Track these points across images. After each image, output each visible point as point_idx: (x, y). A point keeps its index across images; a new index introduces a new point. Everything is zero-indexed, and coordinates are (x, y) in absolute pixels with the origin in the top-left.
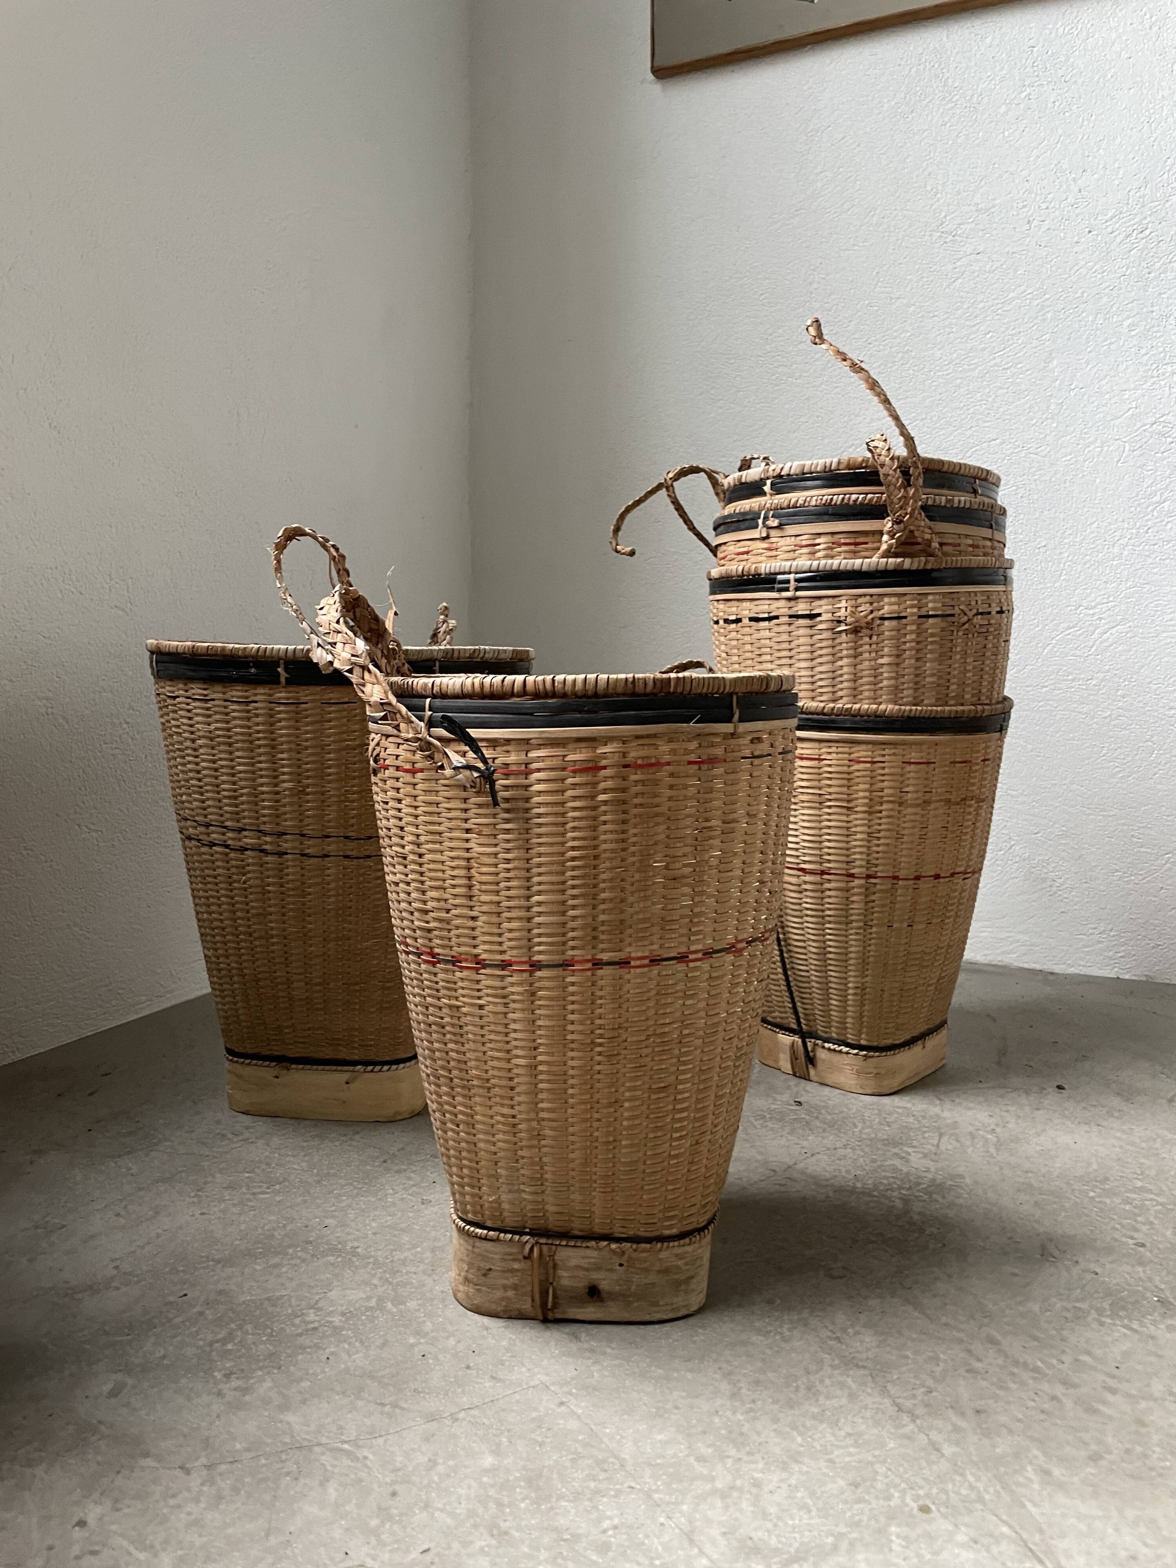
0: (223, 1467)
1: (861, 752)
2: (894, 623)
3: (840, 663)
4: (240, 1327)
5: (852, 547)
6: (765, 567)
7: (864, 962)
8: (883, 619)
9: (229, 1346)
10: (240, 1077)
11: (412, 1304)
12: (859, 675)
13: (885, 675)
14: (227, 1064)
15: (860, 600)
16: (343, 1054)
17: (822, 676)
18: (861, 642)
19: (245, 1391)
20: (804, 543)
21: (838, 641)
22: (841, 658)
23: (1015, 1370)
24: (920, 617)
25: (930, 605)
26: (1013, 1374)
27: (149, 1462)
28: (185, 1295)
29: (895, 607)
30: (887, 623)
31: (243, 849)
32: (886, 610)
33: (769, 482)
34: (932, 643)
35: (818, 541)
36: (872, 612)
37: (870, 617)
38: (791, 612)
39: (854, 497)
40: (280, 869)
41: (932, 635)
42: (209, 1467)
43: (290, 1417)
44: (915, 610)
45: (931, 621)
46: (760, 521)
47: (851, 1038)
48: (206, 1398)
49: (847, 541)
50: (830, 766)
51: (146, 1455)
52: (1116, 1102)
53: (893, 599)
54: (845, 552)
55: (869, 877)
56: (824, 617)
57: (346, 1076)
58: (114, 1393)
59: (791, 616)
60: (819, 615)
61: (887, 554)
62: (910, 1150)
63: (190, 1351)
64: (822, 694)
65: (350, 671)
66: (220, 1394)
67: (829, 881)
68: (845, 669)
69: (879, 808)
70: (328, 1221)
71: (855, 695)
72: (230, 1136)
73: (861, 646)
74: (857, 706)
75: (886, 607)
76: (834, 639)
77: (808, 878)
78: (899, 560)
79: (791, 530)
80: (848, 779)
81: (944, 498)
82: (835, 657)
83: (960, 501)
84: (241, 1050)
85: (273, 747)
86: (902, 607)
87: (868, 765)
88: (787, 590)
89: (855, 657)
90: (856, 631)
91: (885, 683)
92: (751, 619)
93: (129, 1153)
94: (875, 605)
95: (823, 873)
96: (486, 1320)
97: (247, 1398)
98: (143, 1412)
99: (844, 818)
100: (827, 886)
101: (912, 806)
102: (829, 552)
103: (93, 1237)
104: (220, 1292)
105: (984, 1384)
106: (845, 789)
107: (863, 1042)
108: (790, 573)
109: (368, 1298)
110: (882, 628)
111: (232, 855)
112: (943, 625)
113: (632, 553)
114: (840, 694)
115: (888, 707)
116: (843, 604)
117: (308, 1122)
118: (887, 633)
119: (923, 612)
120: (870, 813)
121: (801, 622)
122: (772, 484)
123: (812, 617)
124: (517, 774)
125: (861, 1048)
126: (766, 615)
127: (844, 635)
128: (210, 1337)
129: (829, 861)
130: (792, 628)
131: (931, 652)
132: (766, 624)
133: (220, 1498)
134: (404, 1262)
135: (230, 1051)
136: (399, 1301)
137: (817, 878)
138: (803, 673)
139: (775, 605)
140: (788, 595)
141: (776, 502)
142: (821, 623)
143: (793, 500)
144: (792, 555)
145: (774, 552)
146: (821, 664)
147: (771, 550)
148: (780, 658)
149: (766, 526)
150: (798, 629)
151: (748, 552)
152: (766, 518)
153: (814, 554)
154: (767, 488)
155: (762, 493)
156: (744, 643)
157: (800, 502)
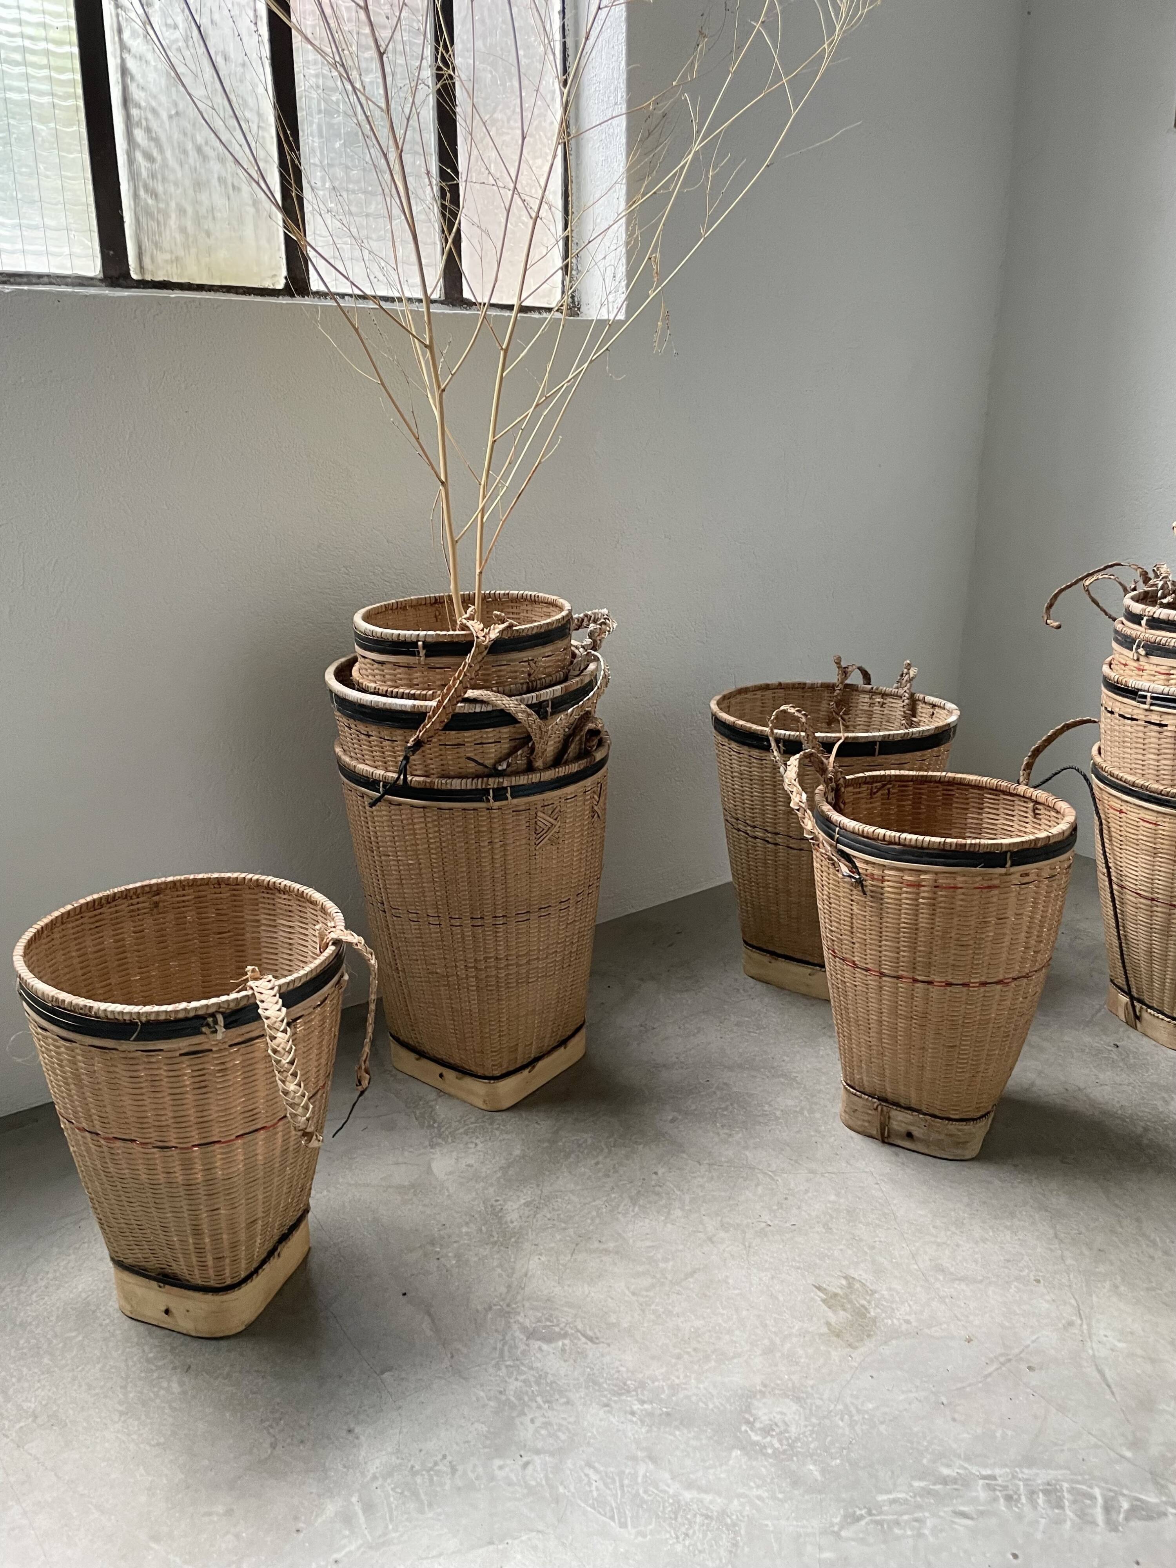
0: (716, 1167)
4: (732, 1105)
6: (1133, 682)
9: (725, 1113)
10: (750, 957)
14: (743, 948)
16: (809, 958)
17: (1166, 767)
19: (730, 1135)
20: (1163, 671)
27: (685, 1156)
31: (756, 838)
33: (1145, 618)
35: (1172, 672)
38: (1147, 719)
40: (776, 853)
42: (709, 1164)
43: (747, 1153)
46: (1135, 647)
47: (1167, 1011)
48: (711, 1134)
50: (1163, 830)
51: (684, 1152)
56: (1169, 728)
57: (809, 971)
58: (673, 1120)
59: (1146, 722)
60: (1166, 725)
63: (707, 1110)
64: (1164, 779)
65: (798, 810)
66: (718, 1134)
67: (1157, 906)
70: (785, 1058)
72: (741, 991)
77: (1143, 900)
79: (1154, 659)
84: (750, 942)
85: (775, 786)
88: (1145, 703)
92: (1120, 715)
93: (687, 991)
95: (1153, 900)
96: (853, 1134)
97: (730, 1140)
98: (684, 1133)
99: (1171, 867)
100: (1155, 908)
103: (667, 1038)
104: (725, 1084)
106: (1173, 848)
108: (1148, 691)
109: (796, 1106)
111: (750, 839)
113: (1059, 627)
117: (786, 992)
121: (1153, 727)
122: (1147, 620)
123: (1161, 725)
124: (878, 880)
126: (1129, 716)
128: (717, 1106)
129: (1158, 893)
130: (1147, 729)
132: (1129, 722)
133: (712, 1178)
134: (820, 1091)
135: (745, 942)
136: (811, 1111)
137: (1149, 902)
138: (1152, 762)
139: (1136, 711)
140: (1146, 707)
141: (1147, 635)
142: (1167, 731)
143: (1159, 638)
144: (1153, 678)
145: (1141, 673)
146: (1165, 759)
147: (1139, 669)
148: (1136, 748)
149: (1137, 652)
150: (1151, 730)
151: (1125, 665)
152: (1138, 647)
153: (1168, 680)
154: (1143, 622)
155: (1140, 624)
156: (1115, 730)
157: (1163, 641)
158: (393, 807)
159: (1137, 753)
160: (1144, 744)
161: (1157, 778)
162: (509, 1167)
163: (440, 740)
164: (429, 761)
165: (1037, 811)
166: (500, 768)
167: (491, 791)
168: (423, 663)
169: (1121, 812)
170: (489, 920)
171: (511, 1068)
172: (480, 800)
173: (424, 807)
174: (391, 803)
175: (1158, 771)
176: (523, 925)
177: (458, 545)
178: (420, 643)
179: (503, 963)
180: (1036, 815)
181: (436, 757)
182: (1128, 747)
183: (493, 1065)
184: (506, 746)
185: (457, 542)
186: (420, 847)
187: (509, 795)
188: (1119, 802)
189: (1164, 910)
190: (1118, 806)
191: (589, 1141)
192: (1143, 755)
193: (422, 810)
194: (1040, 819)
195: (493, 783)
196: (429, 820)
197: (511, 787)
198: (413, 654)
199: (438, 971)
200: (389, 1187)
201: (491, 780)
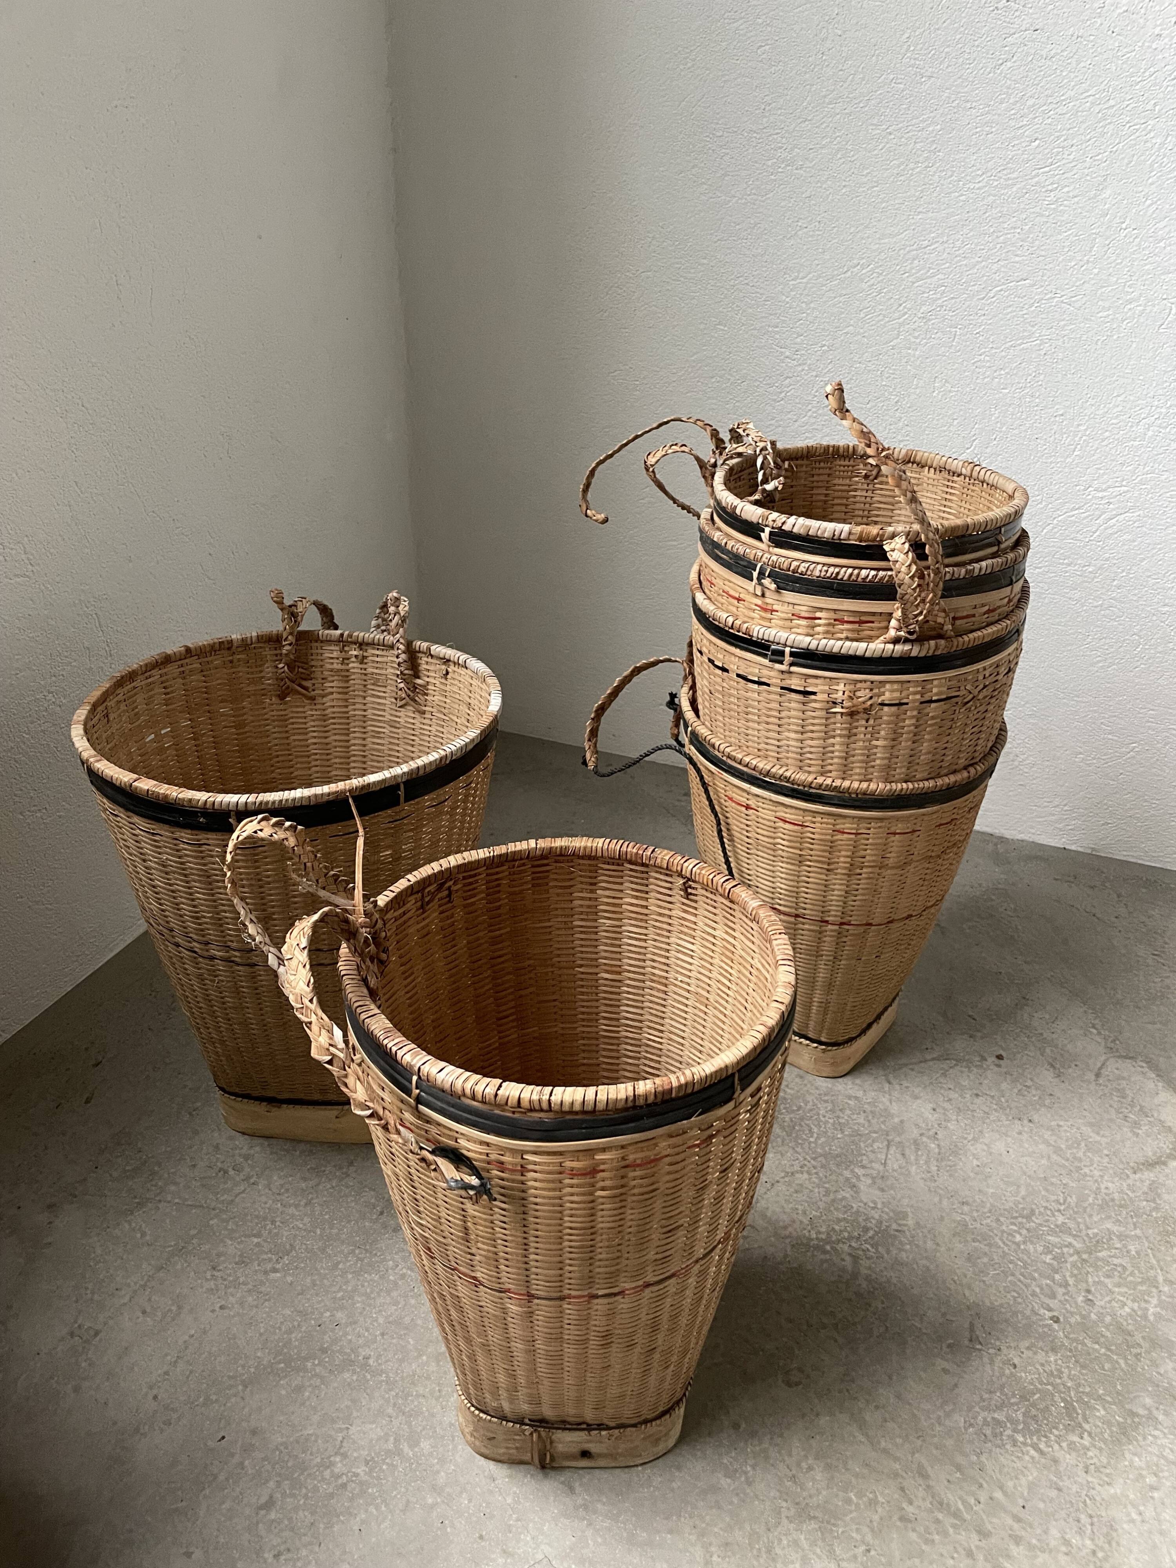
1: (847, 826)
2: (894, 709)
3: (832, 741)
4: (279, 1486)
5: (856, 626)
6: (758, 631)
7: (829, 986)
8: (882, 704)
9: (273, 1515)
10: (235, 1109)
11: (425, 1445)
12: (852, 753)
13: (879, 755)
14: (222, 1099)
15: (859, 685)
17: (812, 750)
18: (856, 724)
20: (804, 614)
21: (832, 720)
22: (834, 737)
23: (940, 1516)
24: (922, 703)
25: (935, 690)
26: (937, 1521)
28: (223, 1438)
29: (897, 694)
30: (886, 709)
32: (887, 697)
33: (767, 530)
34: (931, 725)
35: (818, 615)
36: (871, 698)
37: (869, 703)
38: (784, 684)
39: (864, 573)
41: (933, 718)
44: (918, 697)
45: (933, 705)
46: (755, 574)
47: (811, 1035)
49: (851, 619)
50: (813, 832)
52: (1047, 1077)
53: (896, 686)
54: (848, 630)
55: (842, 924)
56: (819, 697)
57: (335, 1113)
59: (782, 688)
60: (814, 693)
61: (896, 641)
62: (860, 1172)
63: (239, 1524)
64: (810, 766)
68: (837, 747)
69: (858, 871)
70: (339, 1316)
71: (845, 772)
73: (856, 728)
74: (846, 784)
75: (887, 694)
76: (827, 719)
78: (907, 647)
79: (789, 596)
80: (831, 847)
81: (963, 571)
82: (827, 735)
83: (980, 569)
84: (230, 1089)
86: (904, 694)
87: (853, 836)
88: (781, 662)
89: (849, 737)
90: (852, 714)
91: (878, 762)
92: (738, 675)
93: (140, 1205)
94: (876, 691)
95: (797, 916)
96: (491, 1465)
99: (824, 877)
100: (800, 926)
101: (892, 868)
102: (831, 628)
103: (126, 1350)
104: (254, 1432)
105: (913, 1536)
106: (827, 854)
107: (823, 1039)
108: (785, 645)
109: (386, 1437)
110: (880, 713)
112: (945, 707)
113: (606, 521)
114: (830, 768)
115: (877, 786)
116: (841, 687)
118: (885, 718)
119: (927, 697)
120: (849, 875)
121: (794, 696)
122: (771, 533)
123: (806, 693)
124: (513, 1171)
125: (821, 1043)
126: (756, 679)
127: (839, 716)
128: (253, 1502)
129: (805, 908)
130: (783, 698)
131: (930, 733)
132: (756, 686)
135: (222, 1090)
138: (791, 743)
139: (765, 672)
140: (783, 667)
141: (774, 558)
142: (815, 701)
143: (795, 564)
144: (788, 623)
145: (769, 616)
146: (812, 739)
147: (765, 610)
148: (768, 723)
149: (761, 584)
150: (790, 701)
151: (739, 600)
152: (761, 574)
153: (813, 627)
154: (765, 536)
155: (759, 539)
156: (730, 695)
157: (802, 569)
159: (769, 730)
160: (779, 719)
161: (801, 764)
165: (690, 890)
169: (748, 807)
175: (801, 754)
180: (687, 895)
182: (753, 721)
188: (745, 795)
189: (812, 927)
190: (743, 800)
192: (779, 733)
194: (696, 902)
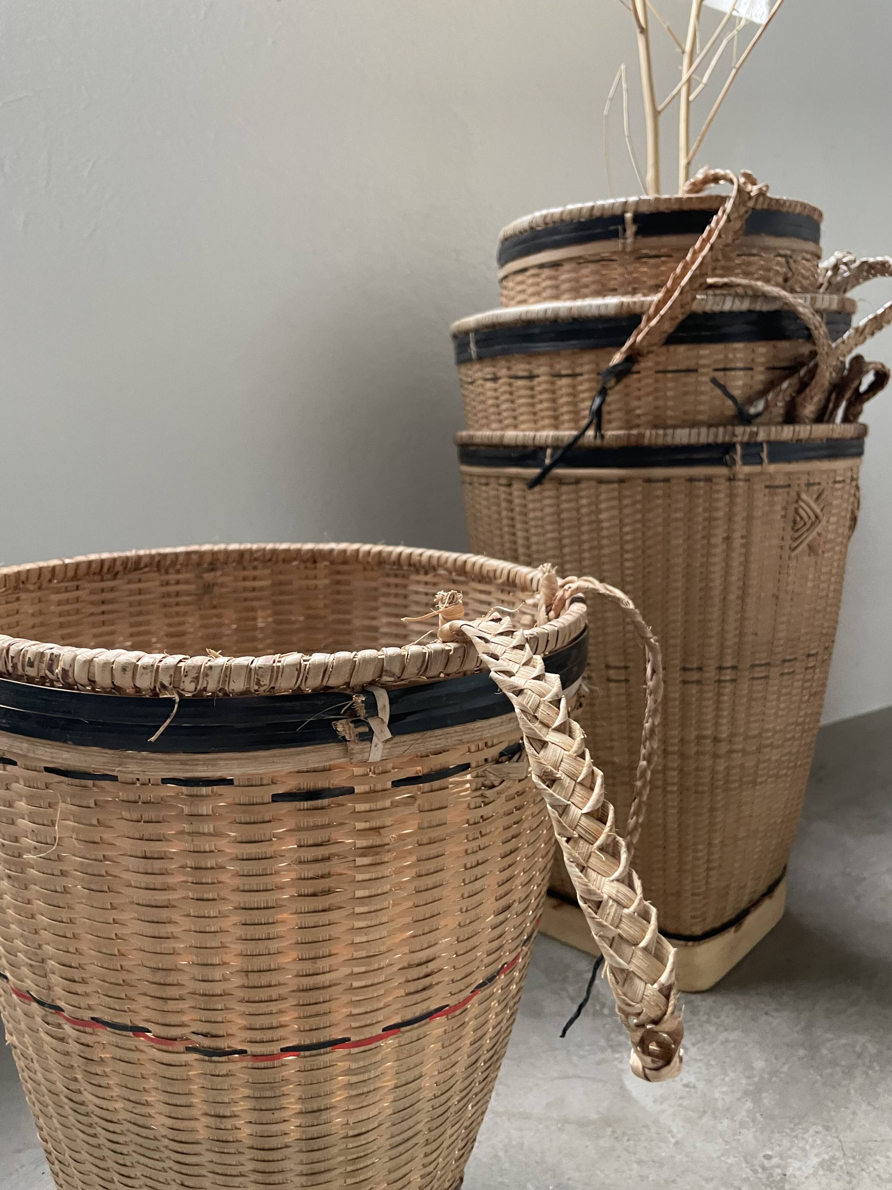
158: (565, 489)
162: (759, 1091)
163: (657, 363)
164: (635, 403)
166: (752, 411)
167: (738, 448)
168: (629, 249)
170: (711, 674)
171: (717, 924)
172: (719, 462)
173: (621, 481)
174: (561, 481)
176: (758, 686)
177: (661, 118)
178: (629, 215)
179: (724, 748)
181: (648, 394)
183: (693, 917)
184: (760, 377)
185: (659, 112)
186: (606, 551)
187: (764, 455)
191: (872, 1049)
193: (616, 486)
195: (742, 433)
196: (626, 502)
197: (769, 443)
198: (614, 235)
199: (617, 759)
200: (567, 1121)
201: (739, 430)
